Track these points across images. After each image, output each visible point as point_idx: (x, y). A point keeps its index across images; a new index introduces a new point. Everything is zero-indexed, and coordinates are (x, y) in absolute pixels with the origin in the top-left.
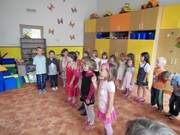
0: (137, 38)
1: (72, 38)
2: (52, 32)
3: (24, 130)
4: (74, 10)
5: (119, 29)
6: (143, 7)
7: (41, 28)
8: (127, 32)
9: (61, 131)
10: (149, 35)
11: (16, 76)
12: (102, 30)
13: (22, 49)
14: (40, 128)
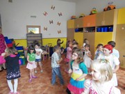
0: (101, 31)
1: (59, 32)
2: (46, 29)
3: (23, 90)
4: (60, 15)
5: (89, 25)
6: (104, 10)
7: (39, 27)
8: (94, 27)
9: (44, 92)
10: (109, 28)
11: (23, 57)
12: (78, 26)
13: (28, 40)
14: (32, 89)
